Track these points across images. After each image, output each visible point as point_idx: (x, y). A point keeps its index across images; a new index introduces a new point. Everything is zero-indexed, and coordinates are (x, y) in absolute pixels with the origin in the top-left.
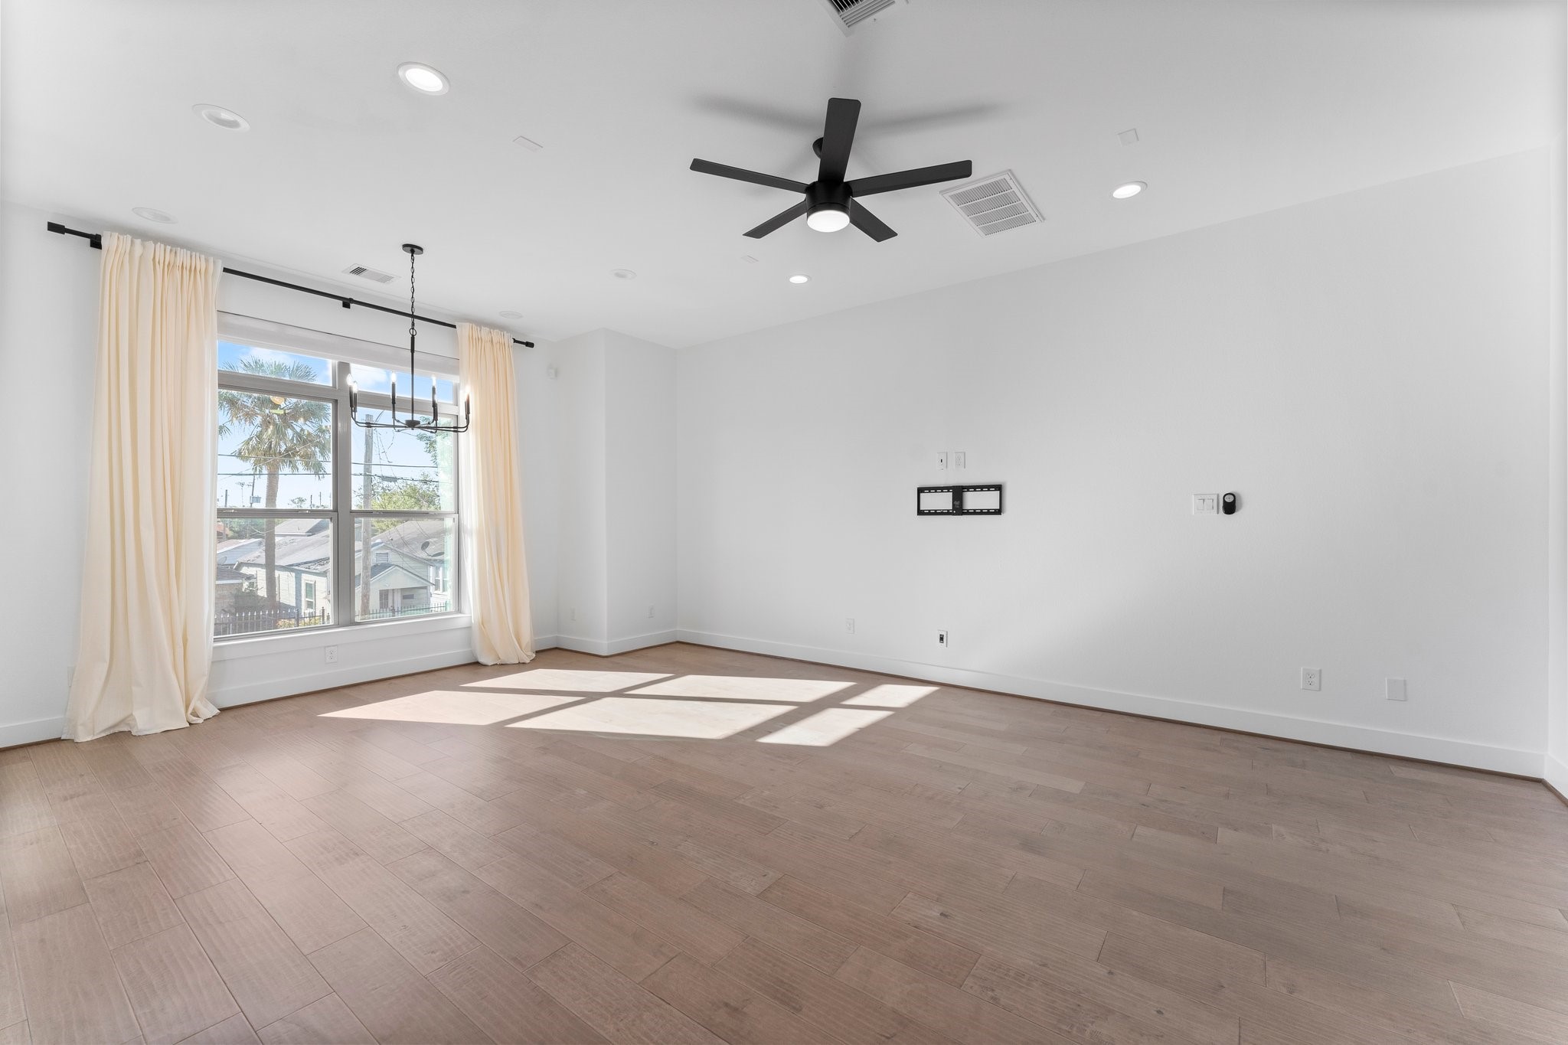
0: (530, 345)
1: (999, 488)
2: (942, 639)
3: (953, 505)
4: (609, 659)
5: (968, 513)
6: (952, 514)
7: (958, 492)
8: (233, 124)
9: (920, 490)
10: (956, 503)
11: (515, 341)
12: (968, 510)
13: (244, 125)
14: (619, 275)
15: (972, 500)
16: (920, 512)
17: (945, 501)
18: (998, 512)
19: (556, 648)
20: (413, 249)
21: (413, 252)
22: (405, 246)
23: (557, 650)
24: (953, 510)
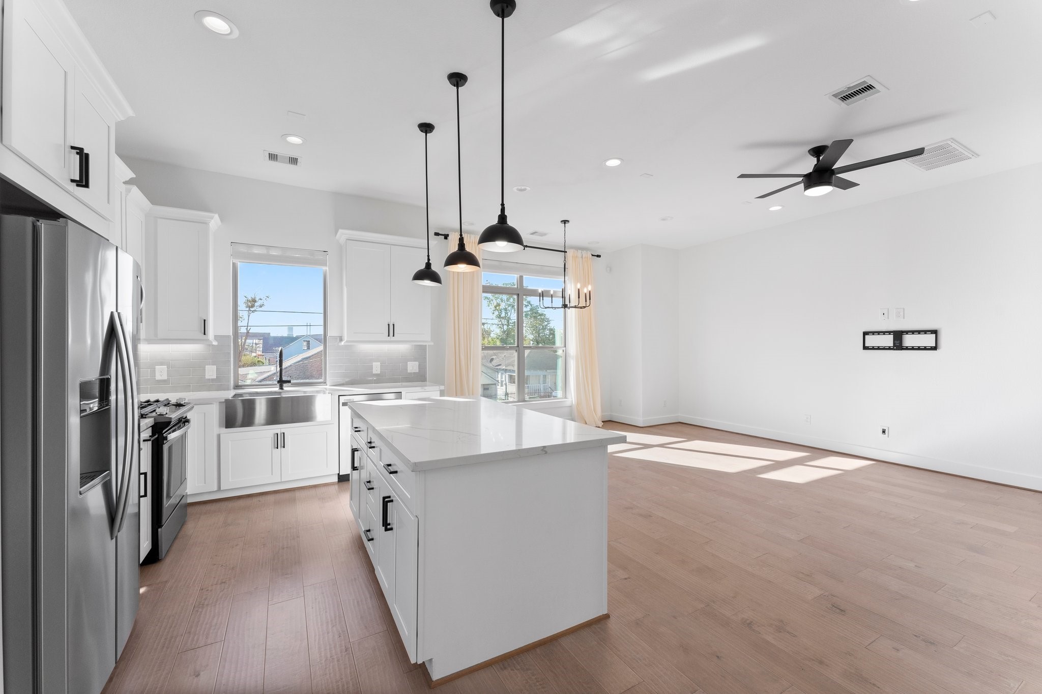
0: (599, 256)
1: (935, 332)
2: (884, 432)
3: (894, 343)
4: (645, 428)
5: (907, 348)
6: (893, 349)
7: (898, 336)
8: (525, 190)
9: (865, 334)
10: (896, 342)
11: (593, 255)
12: (907, 347)
13: (528, 188)
14: (663, 220)
15: (908, 340)
16: (865, 348)
17: (889, 340)
18: (935, 348)
19: (610, 421)
20: (565, 222)
21: (565, 223)
22: (562, 221)
23: (611, 423)
24: (894, 346)
